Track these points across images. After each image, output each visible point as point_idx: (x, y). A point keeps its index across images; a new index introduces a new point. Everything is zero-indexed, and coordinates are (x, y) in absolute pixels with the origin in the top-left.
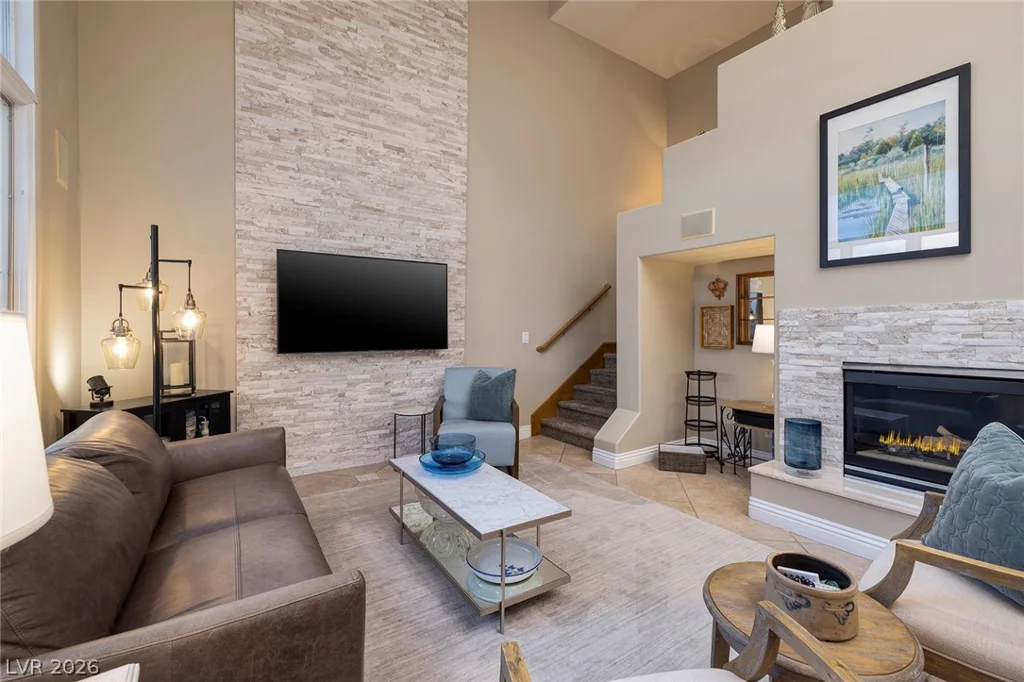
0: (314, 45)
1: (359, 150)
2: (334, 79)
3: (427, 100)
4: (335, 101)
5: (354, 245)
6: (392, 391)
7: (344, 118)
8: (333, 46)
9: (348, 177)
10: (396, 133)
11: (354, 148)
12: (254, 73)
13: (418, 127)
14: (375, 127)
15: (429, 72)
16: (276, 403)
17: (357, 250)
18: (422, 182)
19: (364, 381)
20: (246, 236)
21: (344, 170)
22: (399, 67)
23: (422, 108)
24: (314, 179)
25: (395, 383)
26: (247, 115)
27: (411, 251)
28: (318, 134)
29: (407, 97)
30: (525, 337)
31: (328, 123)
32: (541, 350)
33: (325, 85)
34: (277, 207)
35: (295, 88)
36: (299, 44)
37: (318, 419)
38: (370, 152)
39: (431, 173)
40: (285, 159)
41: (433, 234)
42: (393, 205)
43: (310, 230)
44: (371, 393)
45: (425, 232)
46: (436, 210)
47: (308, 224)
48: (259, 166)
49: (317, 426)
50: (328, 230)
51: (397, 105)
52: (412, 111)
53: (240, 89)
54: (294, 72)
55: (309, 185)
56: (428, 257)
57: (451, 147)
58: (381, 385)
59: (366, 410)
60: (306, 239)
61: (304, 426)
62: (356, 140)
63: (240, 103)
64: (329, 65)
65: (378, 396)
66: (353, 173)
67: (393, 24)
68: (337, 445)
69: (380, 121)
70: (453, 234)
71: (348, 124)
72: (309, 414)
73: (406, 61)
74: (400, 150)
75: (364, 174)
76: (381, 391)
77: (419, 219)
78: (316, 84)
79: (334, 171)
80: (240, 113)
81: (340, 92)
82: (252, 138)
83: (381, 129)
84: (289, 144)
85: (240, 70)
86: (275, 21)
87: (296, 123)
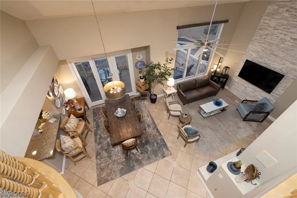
0: (285, 9)
2: (286, 19)
4: (282, 25)
6: (255, 93)
7: (282, 30)
8: (291, 8)
9: (273, 46)
11: (280, 38)
12: (264, 20)
14: (290, 32)
16: (236, 82)
19: (251, 88)
21: (273, 44)
24: (264, 46)
25: (257, 92)
27: (279, 67)
28: (273, 34)
31: (276, 31)
33: (282, 21)
34: (254, 50)
35: (273, 23)
36: (281, 10)
37: (240, 88)
38: (284, 40)
40: (260, 41)
41: (291, 66)
42: (281, 54)
43: (257, 56)
45: (288, 64)
47: (257, 55)
48: (254, 41)
49: (240, 90)
50: (261, 57)
53: (260, 25)
54: (275, 18)
55: (262, 47)
58: (253, 91)
59: (248, 93)
61: (238, 88)
62: (282, 36)
63: (258, 28)
64: (286, 15)
66: (275, 45)
68: (241, 94)
71: (282, 32)
72: (240, 87)
74: (295, 39)
75: (278, 46)
78: (279, 21)
79: (270, 44)
80: (257, 30)
81: (285, 22)
82: (256, 36)
83: (292, 33)
84: (263, 37)
85: (262, 20)
86: (277, 5)
87: (268, 32)
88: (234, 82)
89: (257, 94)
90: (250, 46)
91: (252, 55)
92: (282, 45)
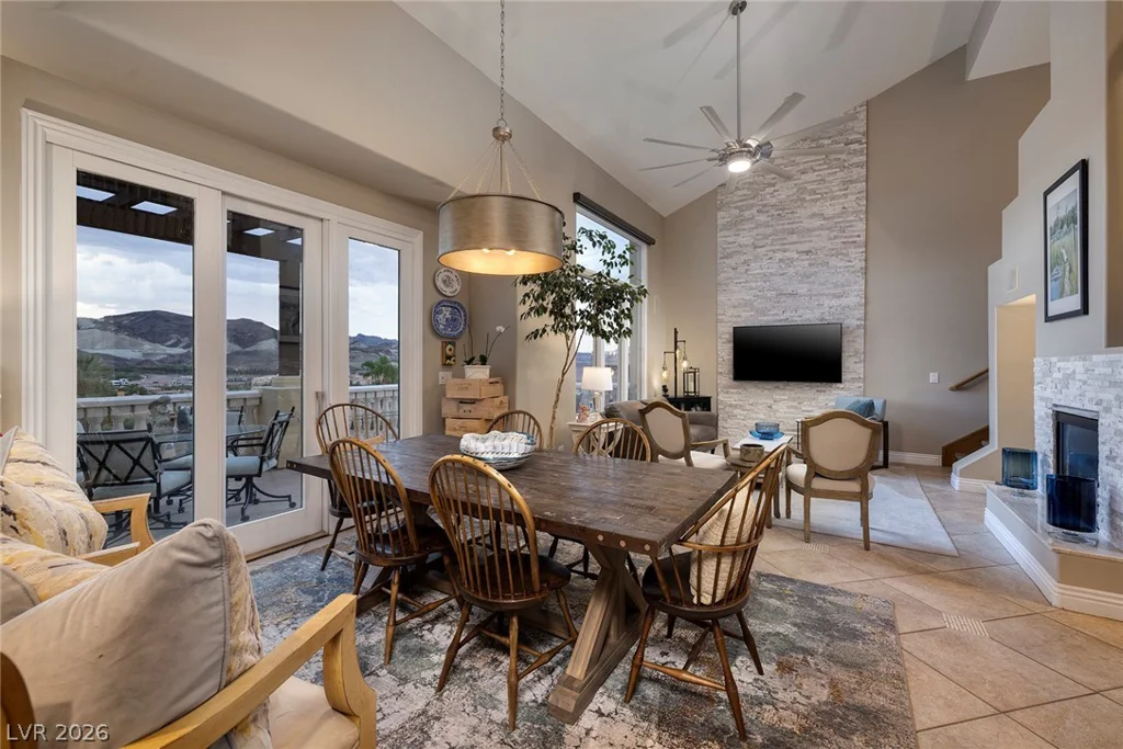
0: (754, 211)
1: (781, 260)
2: (767, 225)
3: (829, 211)
4: (766, 237)
5: (778, 318)
6: (804, 408)
7: (772, 244)
8: (764, 206)
9: (774, 278)
10: (805, 242)
11: (777, 260)
12: (725, 239)
13: (821, 232)
14: (791, 243)
15: (832, 192)
17: (780, 321)
18: (825, 268)
20: (722, 321)
21: (772, 274)
22: (808, 198)
23: (825, 219)
24: (753, 285)
26: (722, 261)
28: (756, 258)
29: (813, 216)
30: (933, 377)
31: (761, 251)
32: (952, 389)
33: (761, 230)
34: (736, 303)
35: (745, 238)
36: (747, 214)
38: (788, 259)
39: (834, 261)
40: (739, 278)
41: (835, 302)
42: (803, 289)
43: (753, 313)
44: (788, 407)
45: (827, 302)
46: (836, 285)
47: (751, 310)
48: (727, 285)
50: (763, 312)
51: (807, 224)
52: (818, 223)
53: (719, 249)
54: (744, 230)
55: (751, 288)
56: (829, 319)
57: (850, 237)
58: (795, 404)
60: (748, 319)
62: (779, 255)
63: (719, 255)
64: (762, 218)
65: (793, 410)
66: (777, 275)
67: (803, 173)
69: (794, 238)
70: (854, 299)
71: (773, 248)
73: (814, 192)
74: (807, 252)
75: (783, 274)
76: (795, 407)
77: (822, 295)
78: (756, 232)
79: (765, 277)
80: (719, 261)
81: (769, 231)
82: (724, 272)
83: (795, 243)
84: (742, 269)
85: (719, 240)
86: (735, 208)
87: (745, 257)
88: (727, 409)
89: (810, 409)
90: (721, 298)
91: (739, 316)
92: (791, 271)
